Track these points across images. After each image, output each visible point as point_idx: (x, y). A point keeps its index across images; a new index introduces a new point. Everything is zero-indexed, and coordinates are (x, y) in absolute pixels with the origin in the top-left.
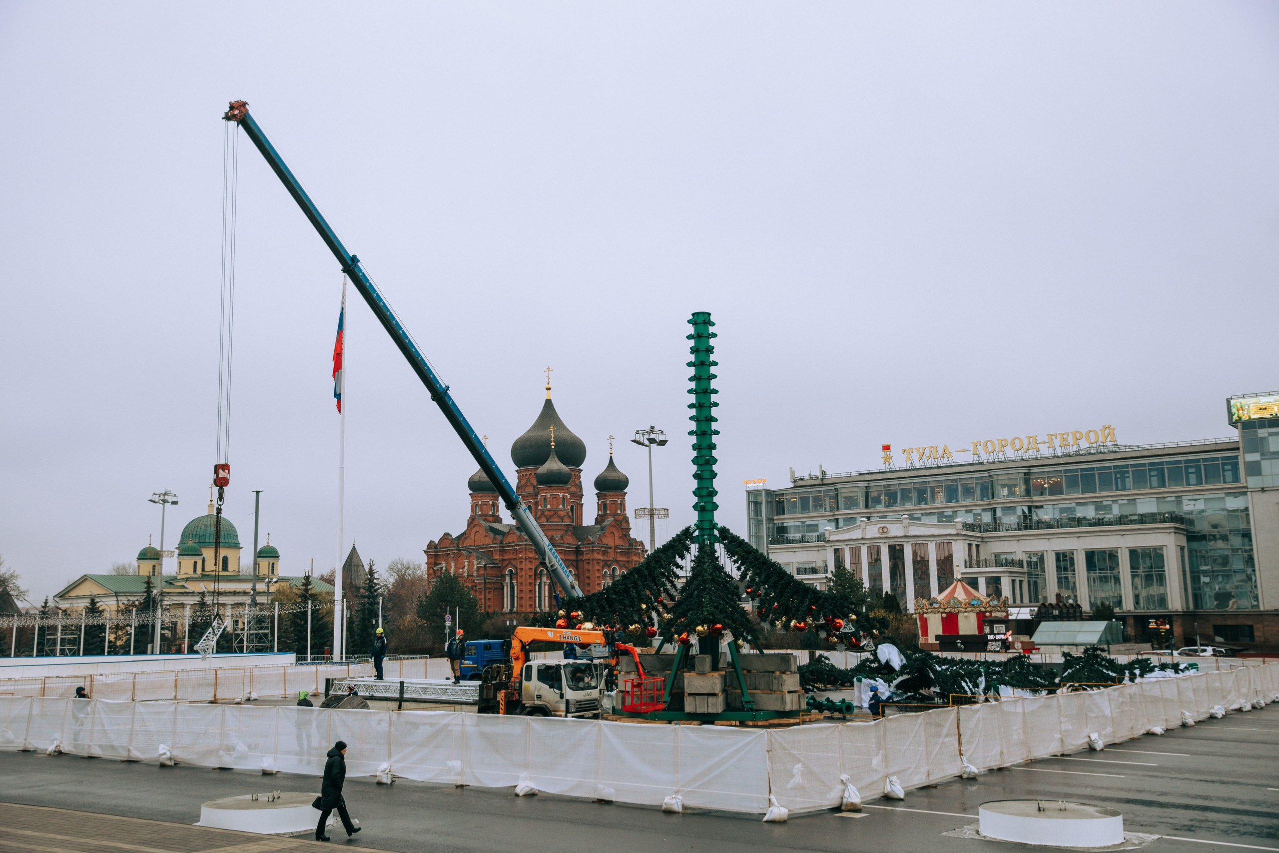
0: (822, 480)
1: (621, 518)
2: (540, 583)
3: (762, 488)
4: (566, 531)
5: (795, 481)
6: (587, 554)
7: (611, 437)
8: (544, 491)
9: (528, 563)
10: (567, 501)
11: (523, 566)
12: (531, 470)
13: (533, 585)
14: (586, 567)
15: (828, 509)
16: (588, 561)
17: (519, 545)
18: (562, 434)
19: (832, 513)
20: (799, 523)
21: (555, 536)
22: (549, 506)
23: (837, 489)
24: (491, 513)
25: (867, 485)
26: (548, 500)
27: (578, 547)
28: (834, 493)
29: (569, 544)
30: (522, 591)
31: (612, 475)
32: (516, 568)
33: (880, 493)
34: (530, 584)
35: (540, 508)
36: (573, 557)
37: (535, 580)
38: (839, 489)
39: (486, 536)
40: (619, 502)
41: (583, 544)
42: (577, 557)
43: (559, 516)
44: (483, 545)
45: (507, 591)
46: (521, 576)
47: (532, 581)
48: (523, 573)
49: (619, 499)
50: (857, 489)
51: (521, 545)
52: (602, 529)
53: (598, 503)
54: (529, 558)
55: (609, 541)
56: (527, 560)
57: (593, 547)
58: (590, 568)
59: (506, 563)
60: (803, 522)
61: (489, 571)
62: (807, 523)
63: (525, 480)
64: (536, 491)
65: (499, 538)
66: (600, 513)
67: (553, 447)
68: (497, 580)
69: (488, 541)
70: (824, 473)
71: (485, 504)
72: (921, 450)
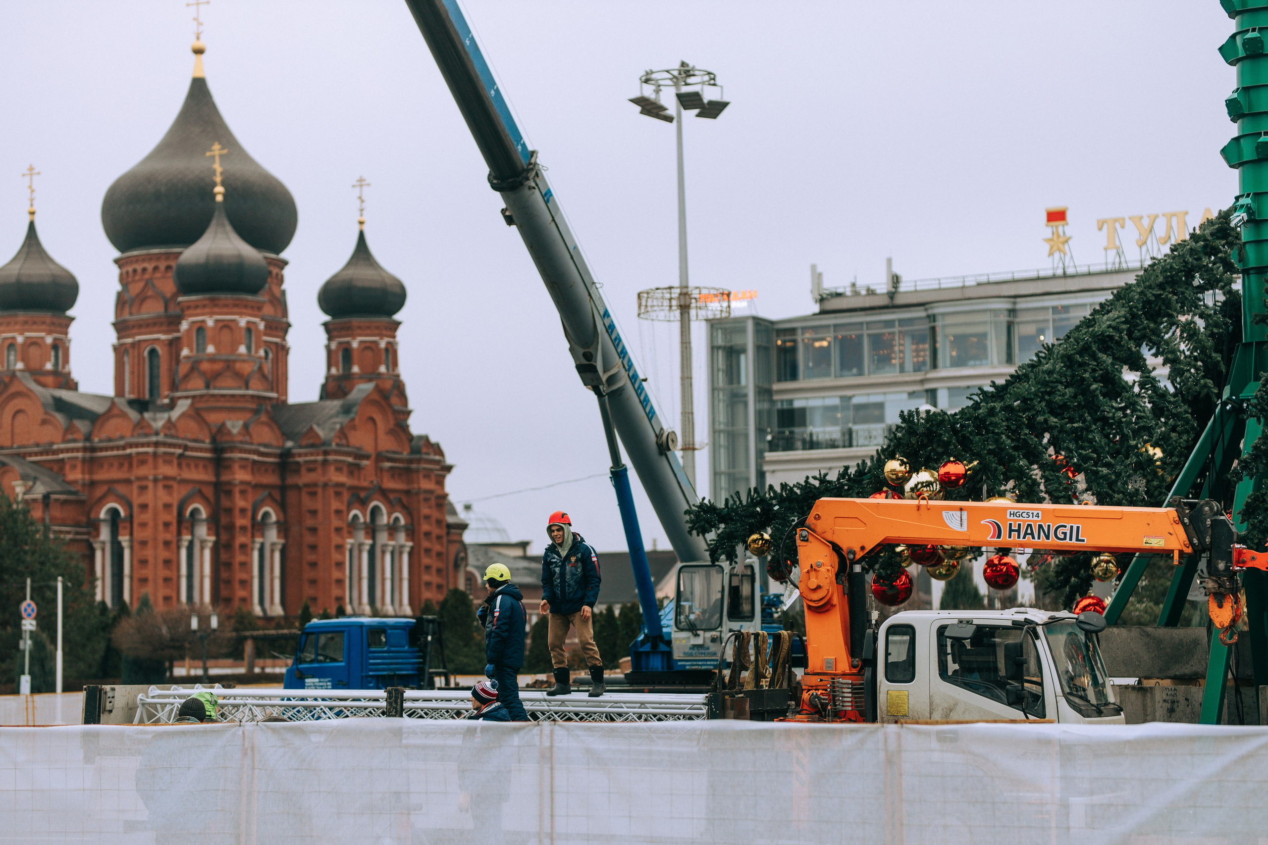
0: (892, 295)
1: (388, 385)
2: (191, 543)
3: (747, 313)
4: (256, 412)
5: (822, 300)
6: (310, 470)
7: (361, 180)
8: (198, 311)
9: (161, 492)
10: (258, 338)
11: (148, 498)
12: (158, 257)
13: (174, 546)
14: (308, 503)
15: (909, 366)
16: (312, 490)
17: (137, 445)
18: (237, 167)
19: (919, 376)
20: (836, 401)
21: (229, 424)
22: (211, 349)
23: (932, 318)
24: (49, 366)
25: (1009, 306)
26: (209, 334)
27: (286, 454)
28: (925, 326)
29: (266, 446)
30: (144, 562)
31: (363, 275)
32: (129, 505)
33: (1041, 325)
34: (167, 544)
35: (185, 352)
36: (272, 479)
37: (179, 534)
38: (939, 318)
39: (44, 422)
40: (383, 345)
41: (301, 447)
42: (283, 477)
43: (238, 375)
44: (37, 445)
45: (102, 563)
46: (143, 525)
47: (170, 536)
48: (147, 517)
49: (382, 336)
50: (987, 317)
51: (143, 445)
52: (347, 410)
53: (328, 347)
54: (166, 478)
55: (362, 439)
56: (160, 485)
57: (326, 453)
58: (318, 505)
59: (99, 492)
60: (846, 399)
61: (56, 512)
62: (856, 401)
63: (142, 284)
64: (174, 310)
65: (82, 426)
66: (334, 371)
67: (219, 198)
68: (77, 533)
69: (51, 434)
70: (896, 280)
71: (33, 343)
72: (1146, 222)
